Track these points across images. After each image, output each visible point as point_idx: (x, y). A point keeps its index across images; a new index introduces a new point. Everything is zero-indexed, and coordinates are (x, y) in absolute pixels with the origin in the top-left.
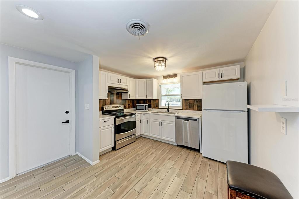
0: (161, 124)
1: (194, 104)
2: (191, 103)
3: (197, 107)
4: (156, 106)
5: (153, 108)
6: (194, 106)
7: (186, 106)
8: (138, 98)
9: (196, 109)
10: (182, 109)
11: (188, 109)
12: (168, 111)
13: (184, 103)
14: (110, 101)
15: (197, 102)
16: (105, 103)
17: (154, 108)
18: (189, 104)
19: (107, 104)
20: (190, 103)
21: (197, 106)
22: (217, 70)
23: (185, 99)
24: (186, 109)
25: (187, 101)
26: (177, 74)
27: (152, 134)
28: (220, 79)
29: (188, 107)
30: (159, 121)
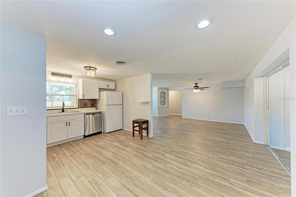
0: (68, 124)
1: (88, 102)
2: (86, 102)
3: (90, 105)
7: (82, 105)
9: (90, 107)
10: (78, 108)
12: (63, 111)
13: (79, 102)
15: (91, 101)
18: (84, 103)
22: (107, 83)
24: (82, 107)
25: (82, 100)
26: (71, 76)
27: (51, 140)
28: (108, 88)
29: (84, 105)
30: (65, 122)
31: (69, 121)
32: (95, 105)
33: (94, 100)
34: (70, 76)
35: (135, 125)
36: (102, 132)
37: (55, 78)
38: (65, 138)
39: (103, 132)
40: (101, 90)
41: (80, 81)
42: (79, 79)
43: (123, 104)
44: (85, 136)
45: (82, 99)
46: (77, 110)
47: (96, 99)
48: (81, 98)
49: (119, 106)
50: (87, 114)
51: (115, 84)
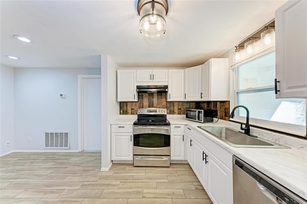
4: (226, 116)
5: (220, 119)
8: (188, 99)
14: (148, 103)
16: (142, 105)
17: (222, 118)
19: (144, 107)
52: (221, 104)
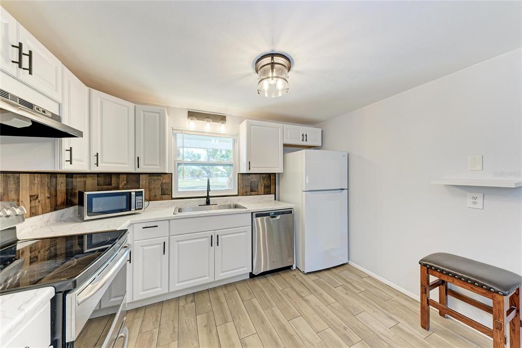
0: (214, 241)
1: (258, 182)
2: (254, 182)
3: (263, 188)
4: (163, 194)
6: (259, 187)
7: (245, 188)
8: (103, 168)
9: (262, 192)
10: (238, 195)
11: (248, 194)
12: (208, 203)
13: (240, 182)
15: (264, 179)
17: (153, 199)
18: (249, 182)
20: (252, 180)
21: (264, 186)
22: (304, 129)
23: (243, 174)
24: (245, 194)
25: (246, 177)
26: (225, 116)
27: (179, 282)
28: (304, 143)
29: (249, 189)
30: (209, 234)
31: (217, 232)
32: (272, 187)
33: (269, 175)
34: (222, 118)
35: (433, 279)
36: (292, 266)
37: (193, 125)
38: (207, 278)
39: (294, 267)
40: (288, 148)
41: (243, 127)
42: (240, 123)
43: (348, 189)
44: (252, 276)
45: (245, 172)
46: (235, 201)
47: (275, 174)
48: (244, 170)
49: (338, 193)
50: (257, 216)
51: (322, 131)
52: (150, 177)
